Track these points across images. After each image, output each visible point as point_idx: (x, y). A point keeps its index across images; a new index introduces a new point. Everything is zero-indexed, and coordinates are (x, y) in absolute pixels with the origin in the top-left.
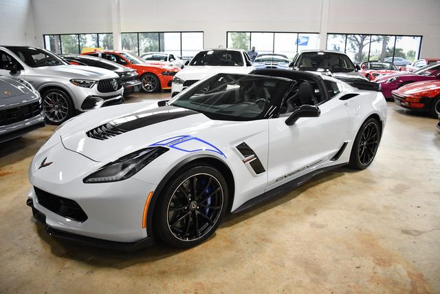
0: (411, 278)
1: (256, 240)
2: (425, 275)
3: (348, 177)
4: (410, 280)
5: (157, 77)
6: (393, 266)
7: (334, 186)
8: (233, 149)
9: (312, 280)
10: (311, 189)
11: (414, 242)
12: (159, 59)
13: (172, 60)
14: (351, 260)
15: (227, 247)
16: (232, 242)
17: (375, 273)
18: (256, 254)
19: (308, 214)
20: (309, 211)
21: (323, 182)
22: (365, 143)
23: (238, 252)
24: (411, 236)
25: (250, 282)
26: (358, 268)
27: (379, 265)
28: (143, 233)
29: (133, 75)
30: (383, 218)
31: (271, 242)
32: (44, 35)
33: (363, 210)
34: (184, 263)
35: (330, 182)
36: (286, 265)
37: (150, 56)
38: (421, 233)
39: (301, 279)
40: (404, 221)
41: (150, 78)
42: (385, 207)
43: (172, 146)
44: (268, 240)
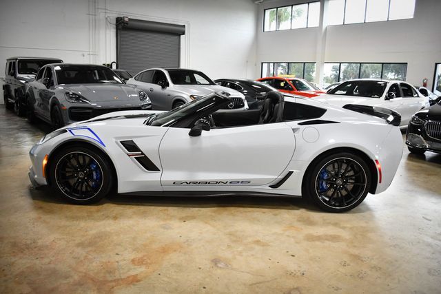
28: (44, 181)
32: (262, 63)
43: (70, 131)
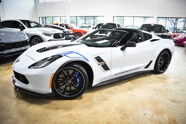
0: (170, 121)
1: (102, 99)
2: (177, 120)
3: (153, 76)
4: (169, 122)
5: (81, 34)
6: (162, 115)
7: (145, 80)
8: (93, 59)
9: (121, 118)
10: (134, 80)
11: (176, 106)
12: (84, 27)
13: (89, 27)
14: (143, 111)
15: (88, 101)
16: (91, 99)
17: (152, 117)
18: (100, 104)
19: (129, 90)
20: (130, 89)
21: (140, 78)
22: (162, 62)
23: (92, 103)
24: (175, 103)
25: (93, 116)
26: (145, 114)
27: (156, 114)
28: (50, 91)
29: (71, 33)
30: (164, 94)
31: (108, 100)
32: (39, 17)
33: (156, 90)
34: (68, 105)
35: (144, 78)
36: (111, 110)
37: (81, 26)
38: (181, 102)
39: (116, 117)
40: (174, 96)
41: (79, 34)
42: (167, 90)
43: (64, 55)
44: (107, 99)
